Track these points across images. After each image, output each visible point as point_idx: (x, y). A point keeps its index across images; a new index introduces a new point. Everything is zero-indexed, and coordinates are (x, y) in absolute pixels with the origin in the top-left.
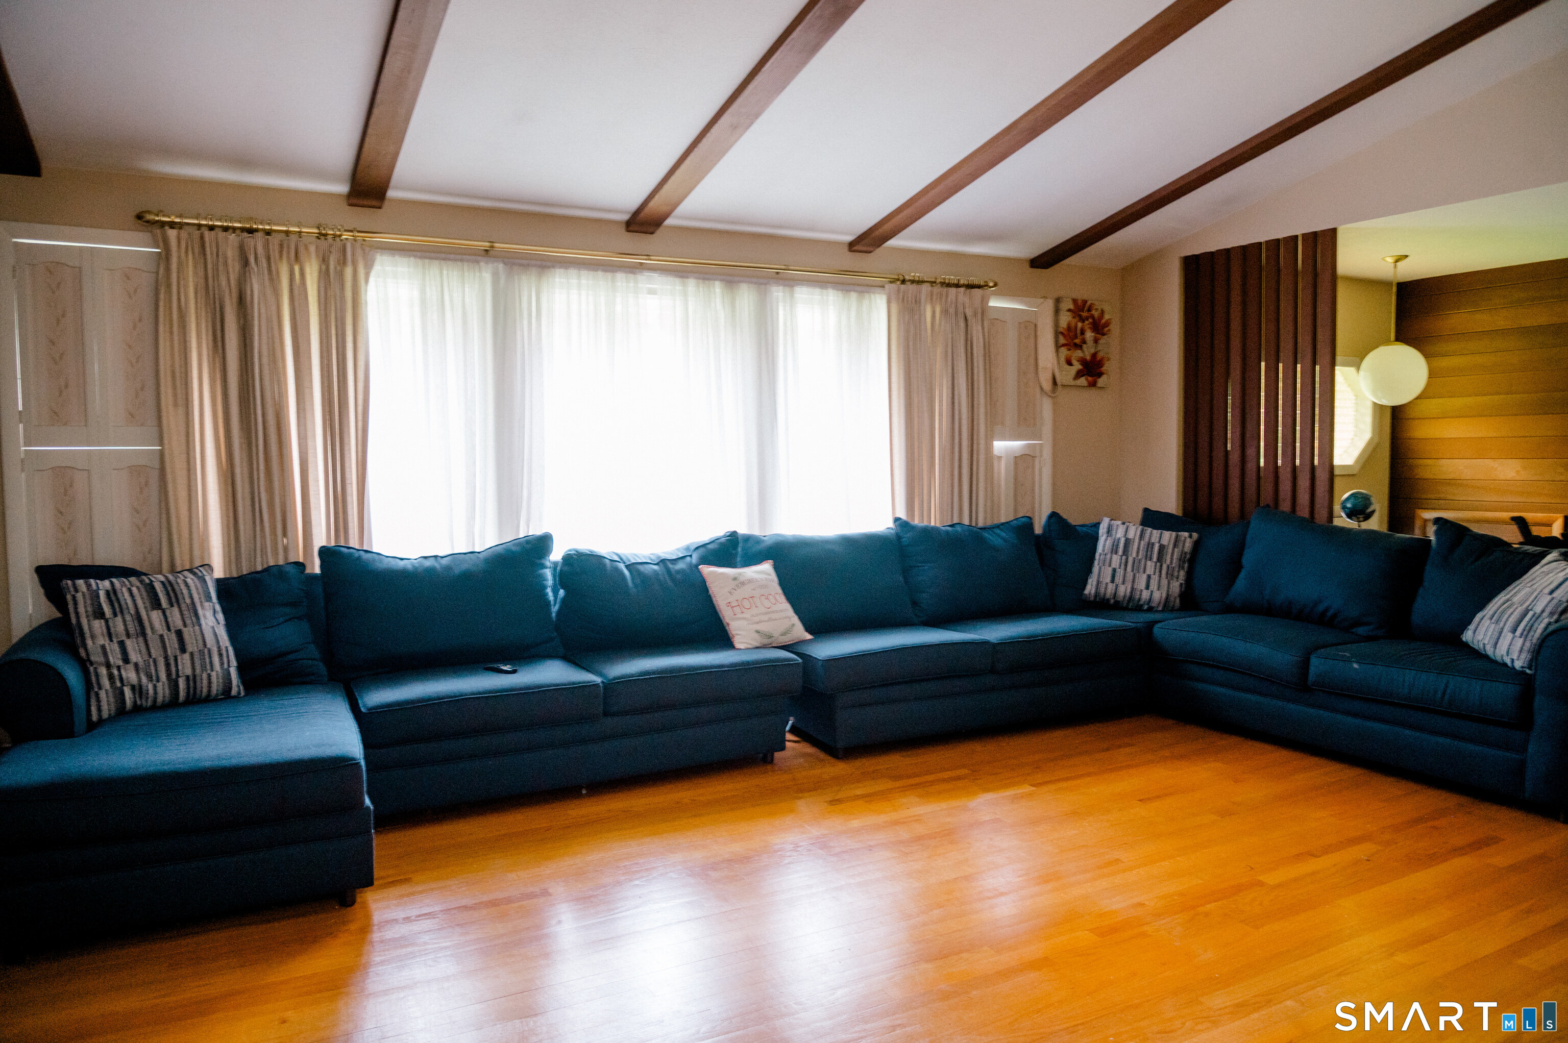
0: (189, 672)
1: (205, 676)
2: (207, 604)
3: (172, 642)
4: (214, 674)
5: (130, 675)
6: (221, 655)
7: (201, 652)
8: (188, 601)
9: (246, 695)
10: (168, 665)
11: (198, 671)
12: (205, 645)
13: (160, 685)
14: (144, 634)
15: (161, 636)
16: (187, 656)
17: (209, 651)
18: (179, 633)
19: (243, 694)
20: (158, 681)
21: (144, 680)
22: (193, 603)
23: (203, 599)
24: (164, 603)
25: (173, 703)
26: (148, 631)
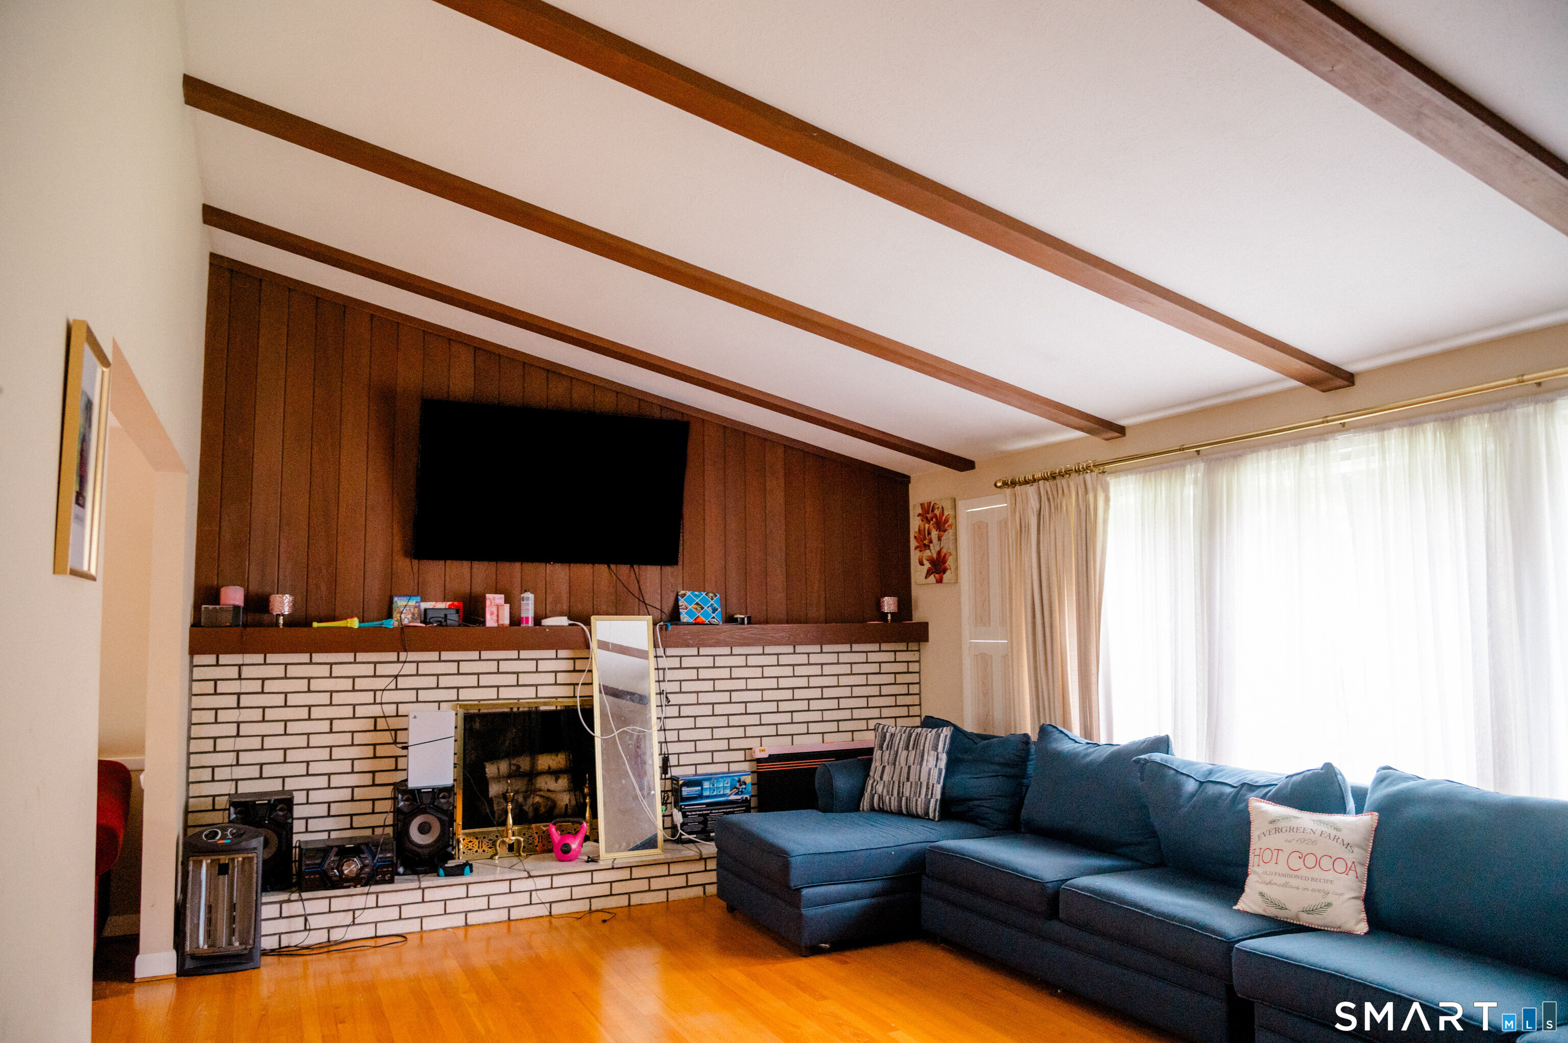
0: (908, 795)
1: (914, 799)
2: (932, 753)
3: (904, 774)
4: (919, 800)
5: (880, 788)
6: (928, 788)
7: (916, 784)
8: (922, 748)
9: (939, 821)
10: (899, 787)
11: (912, 795)
12: (919, 779)
13: (892, 798)
14: (894, 764)
15: (902, 768)
16: (909, 784)
17: (921, 783)
18: (909, 767)
19: (937, 819)
20: (892, 795)
21: (885, 793)
22: (924, 750)
23: (930, 749)
24: (910, 748)
25: (899, 813)
26: (897, 763)
